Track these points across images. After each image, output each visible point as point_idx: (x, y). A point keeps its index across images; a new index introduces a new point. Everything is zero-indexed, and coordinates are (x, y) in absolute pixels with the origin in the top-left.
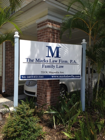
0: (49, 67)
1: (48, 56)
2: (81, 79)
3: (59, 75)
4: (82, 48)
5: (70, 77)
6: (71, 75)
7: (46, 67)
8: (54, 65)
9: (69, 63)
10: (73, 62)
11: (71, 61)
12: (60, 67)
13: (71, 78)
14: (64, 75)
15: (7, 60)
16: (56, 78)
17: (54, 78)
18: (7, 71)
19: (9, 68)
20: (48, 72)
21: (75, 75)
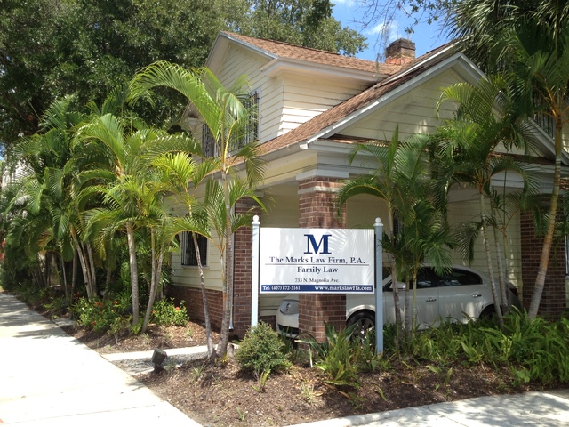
0: (308, 270)
1: (308, 252)
2: (373, 293)
3: (329, 286)
4: (375, 235)
5: (351, 288)
6: (352, 286)
7: (304, 271)
8: (318, 267)
9: (349, 262)
10: (356, 260)
11: (352, 259)
12: (330, 271)
13: (352, 291)
14: (338, 286)
15: (238, 251)
16: (324, 290)
17: (319, 290)
18: (238, 279)
19: (242, 271)
20: (308, 280)
21: (361, 286)
